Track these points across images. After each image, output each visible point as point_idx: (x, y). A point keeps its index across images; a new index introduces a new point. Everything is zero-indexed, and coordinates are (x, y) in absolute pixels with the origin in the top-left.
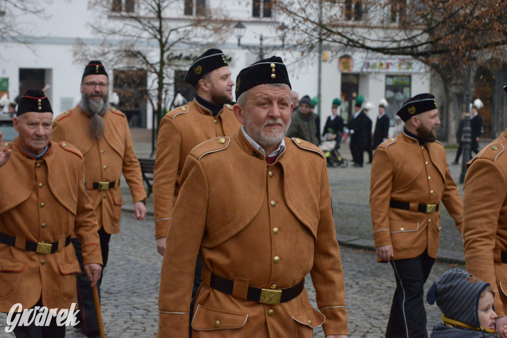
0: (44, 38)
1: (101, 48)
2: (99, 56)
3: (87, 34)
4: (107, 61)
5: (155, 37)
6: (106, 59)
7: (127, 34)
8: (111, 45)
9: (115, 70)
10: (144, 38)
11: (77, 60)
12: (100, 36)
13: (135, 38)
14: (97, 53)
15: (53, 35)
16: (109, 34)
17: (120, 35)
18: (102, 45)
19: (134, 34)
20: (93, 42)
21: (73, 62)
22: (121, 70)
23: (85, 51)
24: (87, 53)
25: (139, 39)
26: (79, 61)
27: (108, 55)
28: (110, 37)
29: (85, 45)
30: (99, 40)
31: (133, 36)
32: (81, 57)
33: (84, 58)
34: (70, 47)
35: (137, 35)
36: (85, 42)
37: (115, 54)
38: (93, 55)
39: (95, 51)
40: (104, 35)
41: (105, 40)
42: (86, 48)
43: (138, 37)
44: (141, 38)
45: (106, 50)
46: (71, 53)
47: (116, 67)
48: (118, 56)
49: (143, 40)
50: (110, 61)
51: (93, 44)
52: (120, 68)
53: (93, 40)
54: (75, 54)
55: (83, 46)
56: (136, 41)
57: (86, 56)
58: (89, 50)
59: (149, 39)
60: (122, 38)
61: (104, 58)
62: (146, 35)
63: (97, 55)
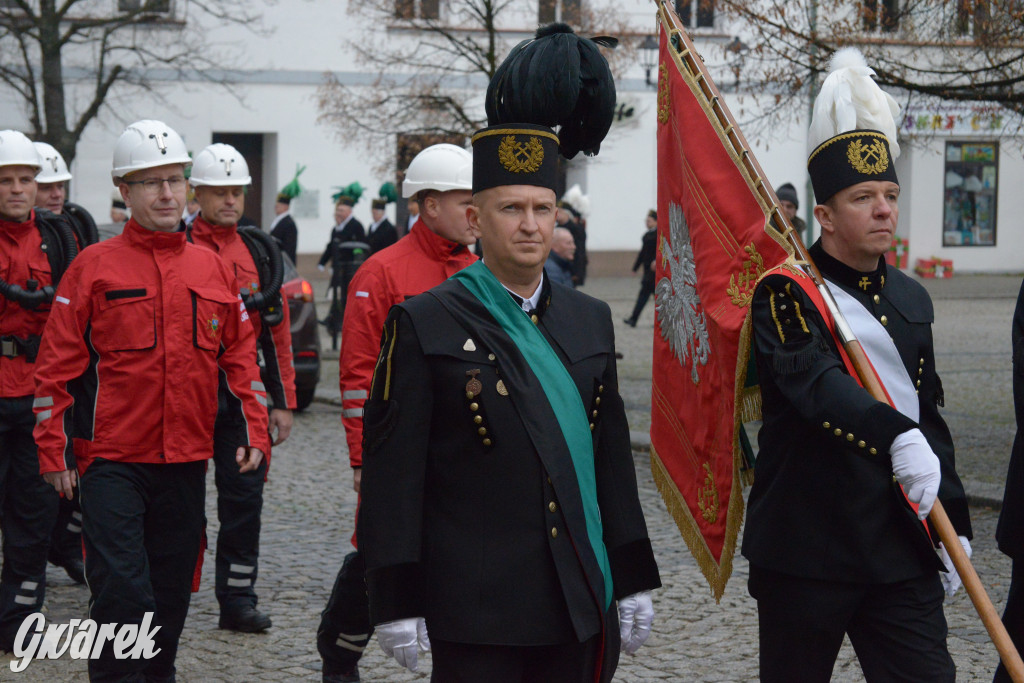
0: (260, 72)
1: (374, 92)
2: (368, 107)
3: (345, 63)
4: (386, 117)
5: (482, 68)
6: (384, 113)
7: (424, 62)
8: (393, 86)
9: (399, 135)
10: (459, 70)
11: (326, 116)
12: (371, 67)
13: (441, 71)
14: (367, 101)
15: (278, 66)
16: (389, 64)
17: (411, 65)
18: (376, 84)
19: (438, 63)
20: (357, 80)
21: (319, 120)
22: (413, 133)
23: (343, 96)
24: (345, 102)
25: (449, 72)
26: (330, 118)
27: (386, 104)
28: (392, 69)
29: (342, 86)
30: (370, 74)
31: (439, 67)
32: (334, 110)
33: (341, 110)
34: (313, 90)
35: (446, 65)
36: (341, 80)
37: (400, 102)
38: (357, 104)
39: (361, 97)
40: (380, 64)
41: (381, 74)
42: (344, 91)
43: (448, 68)
44: (453, 70)
45: (384, 95)
46: (316, 102)
47: (403, 128)
48: (407, 107)
49: (456, 73)
50: (391, 116)
51: (357, 85)
52: (410, 130)
53: (359, 75)
54: (323, 103)
55: (339, 88)
56: (442, 77)
57: (345, 106)
58: (351, 94)
59: (467, 72)
60: (414, 70)
61: (379, 111)
62: (462, 64)
63: (365, 106)
